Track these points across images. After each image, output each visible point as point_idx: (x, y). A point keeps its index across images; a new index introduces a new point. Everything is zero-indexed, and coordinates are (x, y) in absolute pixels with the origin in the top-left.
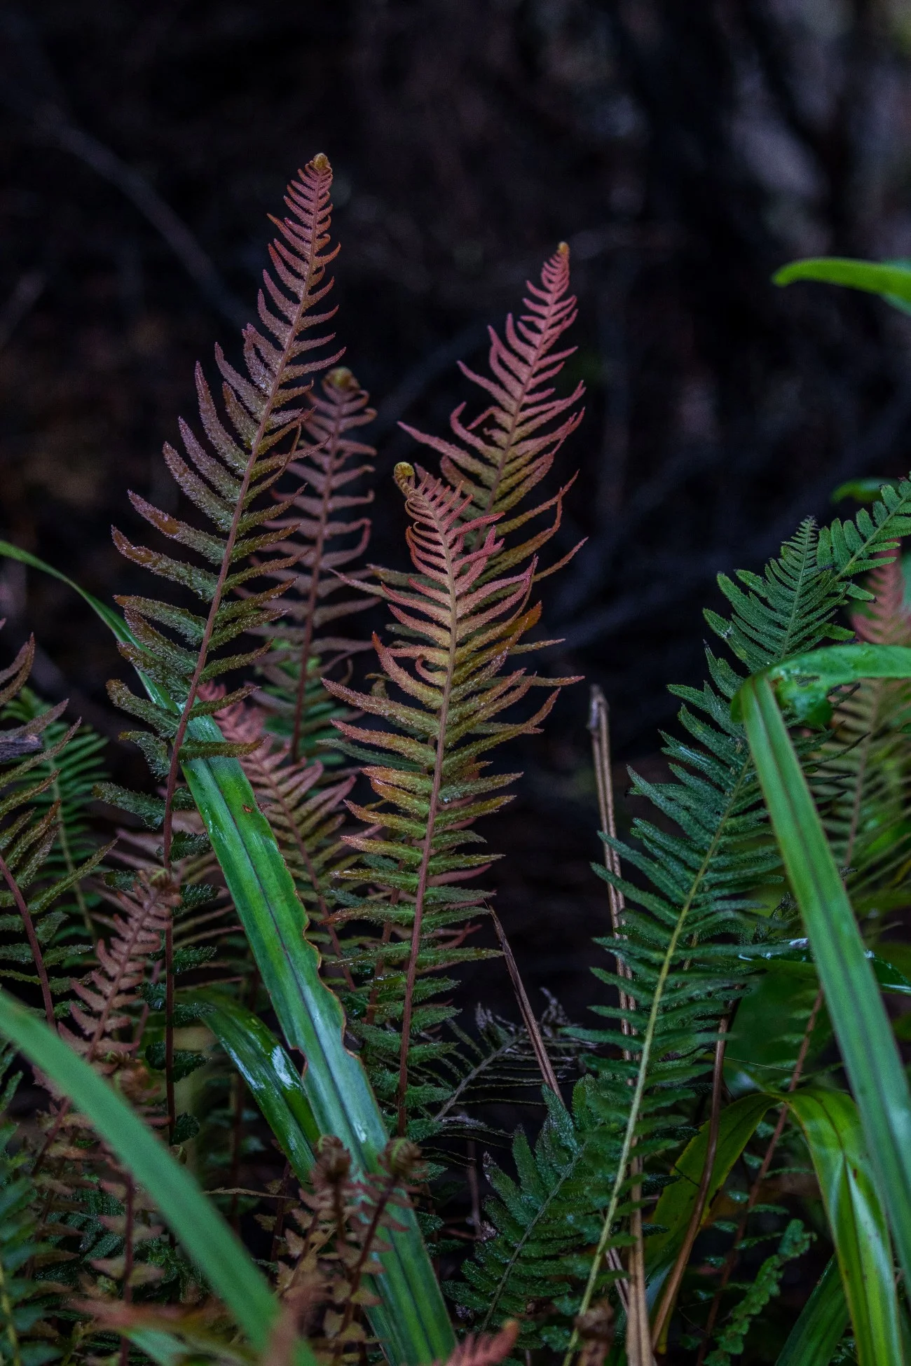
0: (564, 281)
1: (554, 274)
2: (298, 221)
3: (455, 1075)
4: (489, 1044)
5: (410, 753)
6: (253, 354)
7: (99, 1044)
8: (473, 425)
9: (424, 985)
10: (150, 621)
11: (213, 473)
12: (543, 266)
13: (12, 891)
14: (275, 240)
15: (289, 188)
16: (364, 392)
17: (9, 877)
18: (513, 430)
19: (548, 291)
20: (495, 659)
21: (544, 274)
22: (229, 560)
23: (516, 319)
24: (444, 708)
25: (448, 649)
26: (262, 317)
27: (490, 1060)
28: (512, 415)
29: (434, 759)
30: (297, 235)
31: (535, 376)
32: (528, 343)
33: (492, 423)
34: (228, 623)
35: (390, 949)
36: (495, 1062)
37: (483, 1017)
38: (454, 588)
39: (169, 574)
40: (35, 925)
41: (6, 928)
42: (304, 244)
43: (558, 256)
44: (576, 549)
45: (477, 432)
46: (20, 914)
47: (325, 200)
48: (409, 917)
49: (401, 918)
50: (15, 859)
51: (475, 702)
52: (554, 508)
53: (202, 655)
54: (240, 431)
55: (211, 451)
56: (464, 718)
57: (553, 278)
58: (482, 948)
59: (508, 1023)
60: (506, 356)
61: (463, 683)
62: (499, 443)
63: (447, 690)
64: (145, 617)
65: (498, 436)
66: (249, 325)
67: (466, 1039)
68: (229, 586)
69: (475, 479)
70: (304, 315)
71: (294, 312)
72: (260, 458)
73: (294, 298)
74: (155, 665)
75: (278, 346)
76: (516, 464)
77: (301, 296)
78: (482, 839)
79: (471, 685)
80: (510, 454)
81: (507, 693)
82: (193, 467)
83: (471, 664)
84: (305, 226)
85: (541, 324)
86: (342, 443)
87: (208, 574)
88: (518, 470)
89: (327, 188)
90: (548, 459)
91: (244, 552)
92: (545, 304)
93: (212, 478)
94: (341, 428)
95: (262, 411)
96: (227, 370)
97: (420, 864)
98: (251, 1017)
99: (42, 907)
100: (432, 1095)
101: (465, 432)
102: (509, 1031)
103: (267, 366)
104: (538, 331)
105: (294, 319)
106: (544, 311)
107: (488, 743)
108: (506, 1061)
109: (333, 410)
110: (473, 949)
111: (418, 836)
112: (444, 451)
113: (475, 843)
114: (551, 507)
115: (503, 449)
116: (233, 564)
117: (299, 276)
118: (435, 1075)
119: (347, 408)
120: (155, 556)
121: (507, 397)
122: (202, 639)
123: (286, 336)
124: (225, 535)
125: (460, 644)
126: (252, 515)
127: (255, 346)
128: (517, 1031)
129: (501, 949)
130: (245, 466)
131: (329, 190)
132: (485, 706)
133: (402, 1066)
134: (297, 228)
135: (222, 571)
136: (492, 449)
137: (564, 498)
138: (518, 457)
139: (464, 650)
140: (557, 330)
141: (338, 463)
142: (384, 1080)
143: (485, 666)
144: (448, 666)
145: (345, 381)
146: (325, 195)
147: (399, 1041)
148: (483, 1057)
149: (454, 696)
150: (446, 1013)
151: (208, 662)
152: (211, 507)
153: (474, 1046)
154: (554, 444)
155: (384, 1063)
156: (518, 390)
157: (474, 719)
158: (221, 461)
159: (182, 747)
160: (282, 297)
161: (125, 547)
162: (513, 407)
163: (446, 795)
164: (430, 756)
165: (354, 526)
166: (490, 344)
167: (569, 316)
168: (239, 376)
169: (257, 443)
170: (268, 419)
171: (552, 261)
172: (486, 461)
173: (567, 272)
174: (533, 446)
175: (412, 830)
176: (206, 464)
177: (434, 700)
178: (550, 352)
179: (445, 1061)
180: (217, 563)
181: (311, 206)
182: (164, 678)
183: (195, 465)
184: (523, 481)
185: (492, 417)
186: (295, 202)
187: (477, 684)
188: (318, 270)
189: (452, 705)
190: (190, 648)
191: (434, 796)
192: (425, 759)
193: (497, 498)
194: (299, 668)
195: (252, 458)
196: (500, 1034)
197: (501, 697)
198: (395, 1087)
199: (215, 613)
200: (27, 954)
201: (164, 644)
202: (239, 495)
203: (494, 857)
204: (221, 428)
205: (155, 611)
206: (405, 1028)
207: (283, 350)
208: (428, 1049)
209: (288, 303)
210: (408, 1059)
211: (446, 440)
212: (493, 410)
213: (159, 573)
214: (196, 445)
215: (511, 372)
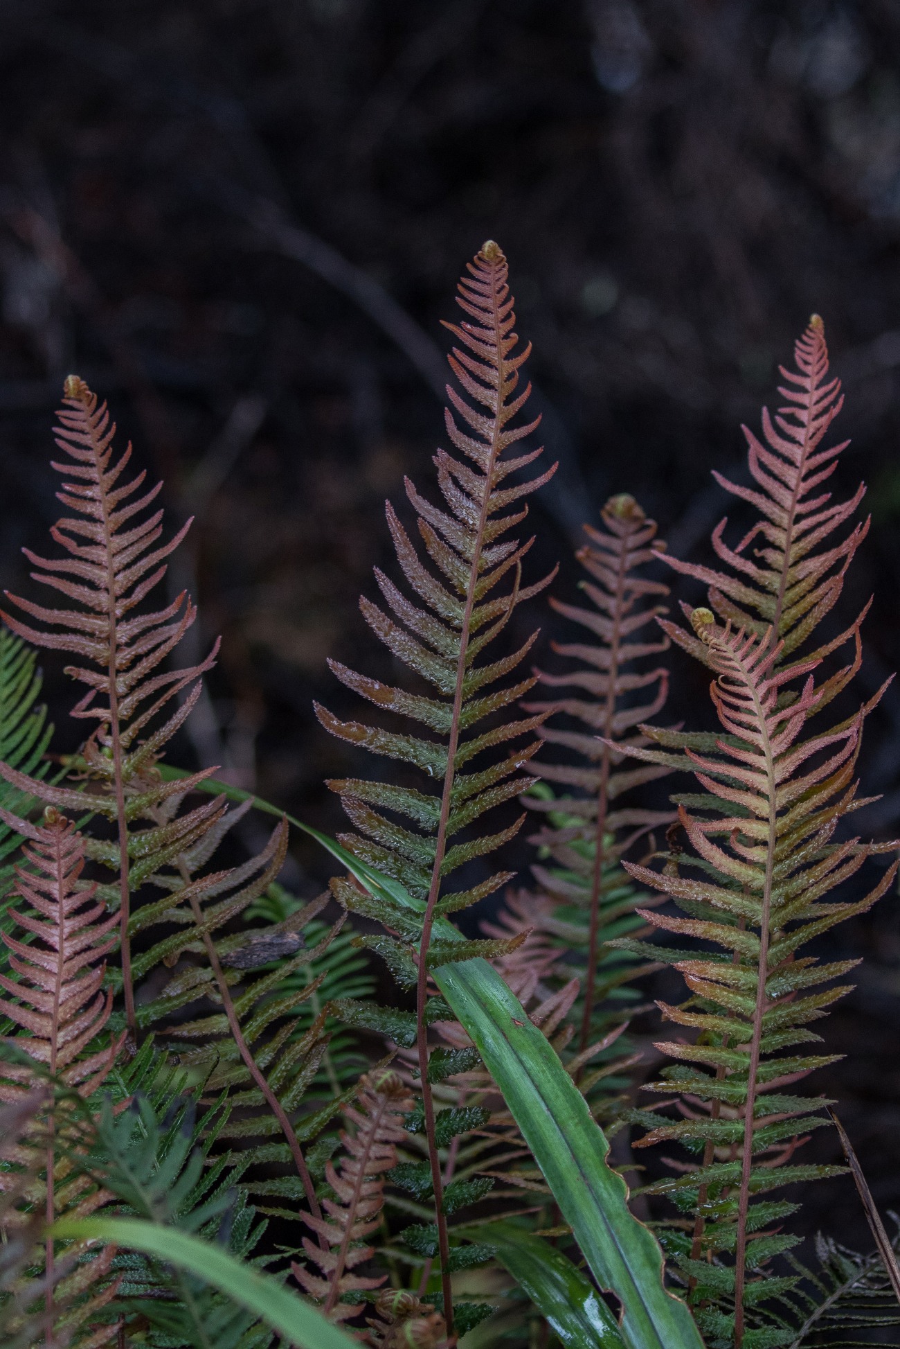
0: (822, 362)
1: (809, 354)
2: (475, 322)
3: (796, 1315)
4: (833, 1278)
5: (730, 943)
6: (450, 485)
7: (342, 1282)
8: (740, 548)
9: (759, 1210)
10: (374, 807)
11: (425, 627)
12: (795, 345)
13: (276, 1117)
14: (454, 349)
15: (460, 287)
16: (650, 522)
17: (273, 1100)
18: (789, 548)
19: (805, 375)
20: (823, 828)
21: (798, 355)
22: (459, 728)
23: (773, 413)
24: (767, 889)
25: (767, 820)
26: (453, 439)
27: (836, 1296)
28: (785, 530)
29: (758, 948)
30: (479, 340)
31: (805, 479)
32: (792, 440)
33: (762, 542)
34: (466, 801)
35: (714, 1172)
36: (841, 1299)
37: (825, 1248)
38: (769, 749)
39: (390, 751)
40: (305, 1154)
41: (271, 1159)
42: (489, 348)
43: (811, 330)
44: (883, 689)
45: (747, 555)
46: (288, 1142)
47: (504, 293)
48: (737, 1133)
49: (729, 1134)
50: (278, 1079)
51: (802, 880)
52: (851, 641)
53: (441, 841)
54: (449, 575)
55: (418, 601)
56: (790, 899)
57: (809, 359)
58: (825, 1165)
59: (853, 1253)
60: (768, 459)
61: (787, 857)
62: (775, 566)
63: (769, 867)
64: (366, 803)
65: (772, 556)
66: (439, 450)
67: (807, 1273)
68: (462, 758)
69: (753, 612)
70: (502, 430)
71: (489, 429)
72: (478, 604)
73: (487, 412)
74: (386, 858)
75: (478, 471)
76: (797, 590)
77: (495, 409)
78: (818, 1038)
79: (797, 859)
80: (789, 578)
81: (839, 866)
82: (399, 623)
83: (795, 836)
84: (487, 328)
85: (804, 416)
86: (629, 583)
87: (435, 746)
88: (803, 597)
89: (504, 279)
90: (836, 582)
91: (474, 716)
92: (803, 390)
93: (424, 634)
94: (627, 565)
95: (471, 547)
96: (421, 505)
97: (747, 1071)
98: (556, 1256)
99: (312, 1133)
100: (774, 1339)
101: (731, 554)
102: (855, 1263)
103: (469, 495)
104: (801, 424)
105: (492, 435)
106: (804, 399)
107: (820, 926)
108: (855, 1298)
109: (616, 544)
110: (814, 1166)
111: (744, 1038)
112: (711, 582)
113: (811, 1042)
114: (848, 640)
115: (780, 572)
116: (463, 731)
117: (488, 386)
118: (773, 1317)
119: (632, 541)
120: (370, 731)
121: (776, 510)
122: (438, 822)
123: (485, 456)
124: (449, 699)
125: (781, 813)
126: (479, 671)
127: (450, 474)
128: (864, 1262)
129: (848, 1165)
130: (461, 614)
131: (507, 282)
132: (815, 883)
133: (738, 1308)
134: (477, 331)
135: (452, 740)
136: (767, 574)
137: (861, 628)
138: (798, 582)
139: (786, 820)
140: (824, 420)
141: (626, 606)
142: (716, 1324)
143: (812, 837)
144: (768, 839)
145: (629, 509)
146: (503, 287)
147: (732, 1278)
148: (827, 1293)
149: (777, 874)
150: (785, 1244)
151: (447, 849)
152: (431, 669)
153: (815, 1281)
154: (840, 562)
155: (714, 1304)
156: (787, 499)
157: (802, 899)
158: (432, 612)
159: (429, 951)
160: (473, 413)
161: (332, 724)
162: (785, 520)
163: (774, 989)
164: (754, 945)
165: (649, 678)
166: (747, 447)
167: (834, 403)
168: (439, 512)
169: (472, 586)
170: (480, 558)
171: (805, 338)
172: (762, 589)
173: (825, 349)
174: (816, 565)
175: (737, 1031)
176: (415, 618)
177: (754, 879)
178: (818, 449)
179: (784, 1300)
180: (445, 732)
181: (488, 303)
182: (399, 872)
183: (401, 620)
184: (810, 610)
185: (761, 534)
186: (470, 302)
187: (804, 857)
188: (510, 376)
189: (775, 885)
190: (425, 834)
191: (760, 990)
192: (748, 949)
193: (781, 633)
194: (592, 848)
195: (469, 604)
196: (844, 1266)
197: (832, 871)
198: (730, 1331)
199: (449, 790)
200: (296, 1189)
201: (394, 834)
202: (459, 648)
203: (834, 1058)
204: (426, 573)
205: (378, 796)
206: (739, 1261)
207: (485, 474)
208: (767, 1285)
209: (482, 419)
210: (744, 1298)
211: (711, 568)
212: (761, 526)
213: (378, 751)
214: (399, 597)
215: (775, 478)
